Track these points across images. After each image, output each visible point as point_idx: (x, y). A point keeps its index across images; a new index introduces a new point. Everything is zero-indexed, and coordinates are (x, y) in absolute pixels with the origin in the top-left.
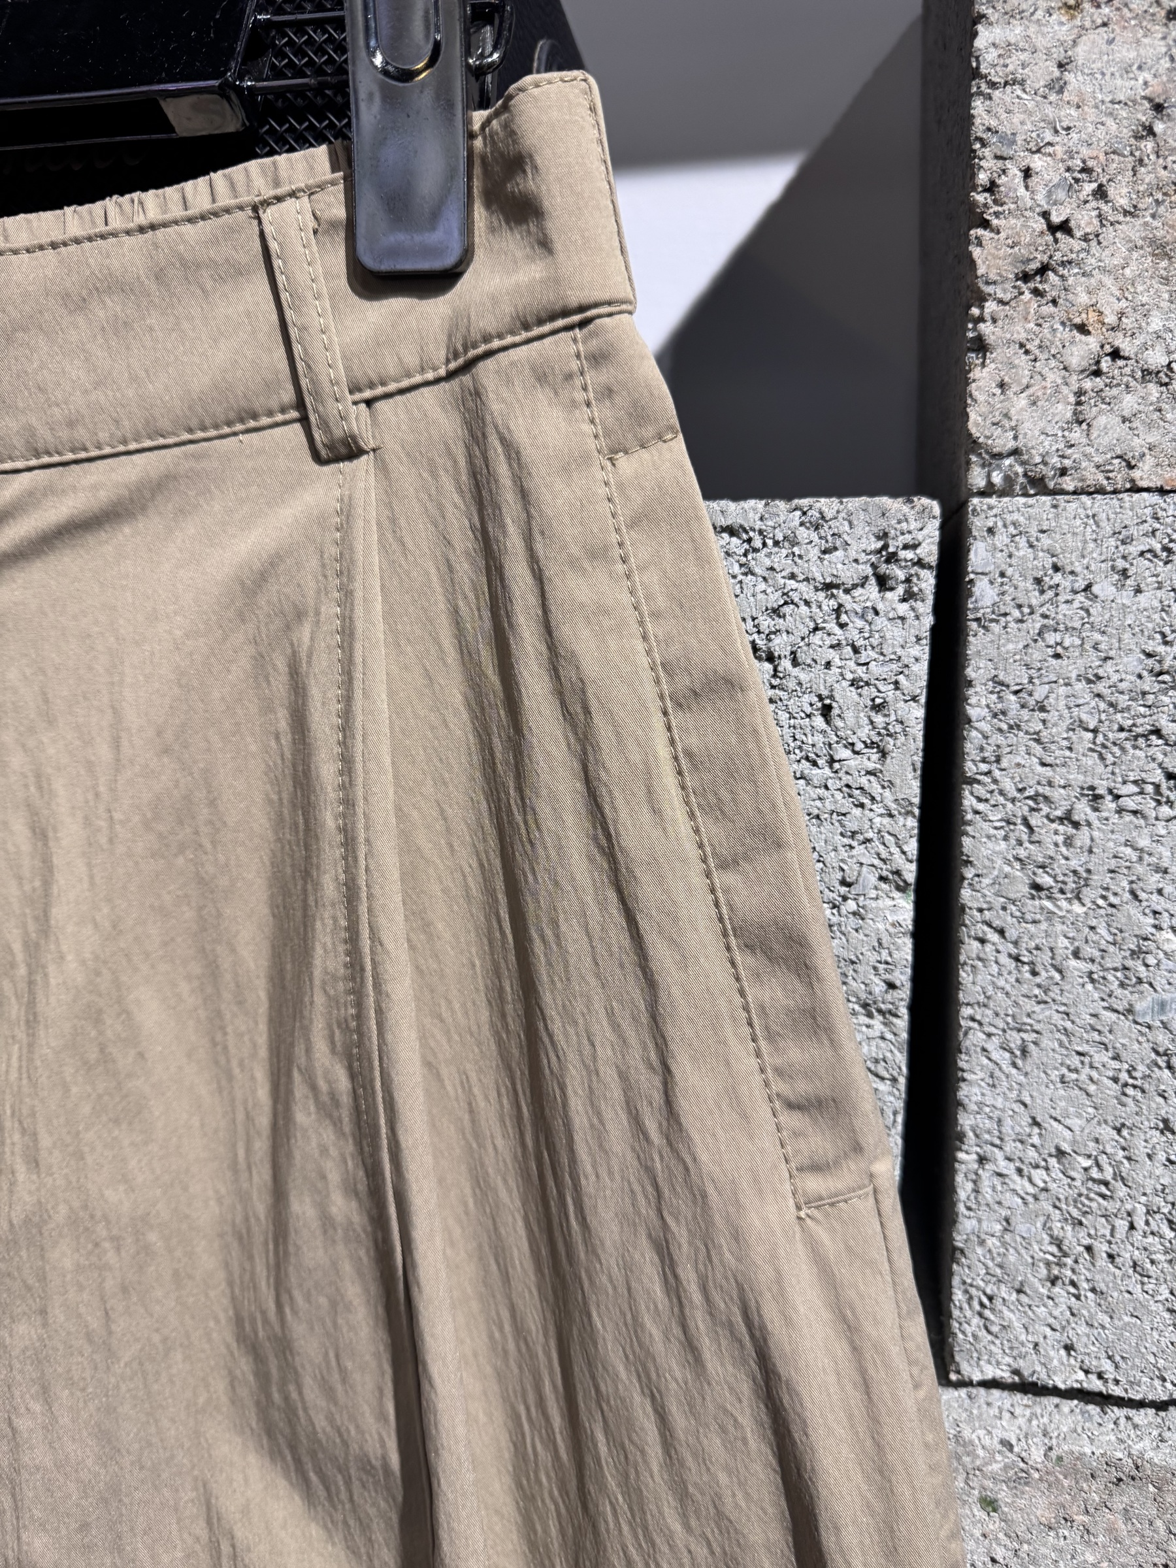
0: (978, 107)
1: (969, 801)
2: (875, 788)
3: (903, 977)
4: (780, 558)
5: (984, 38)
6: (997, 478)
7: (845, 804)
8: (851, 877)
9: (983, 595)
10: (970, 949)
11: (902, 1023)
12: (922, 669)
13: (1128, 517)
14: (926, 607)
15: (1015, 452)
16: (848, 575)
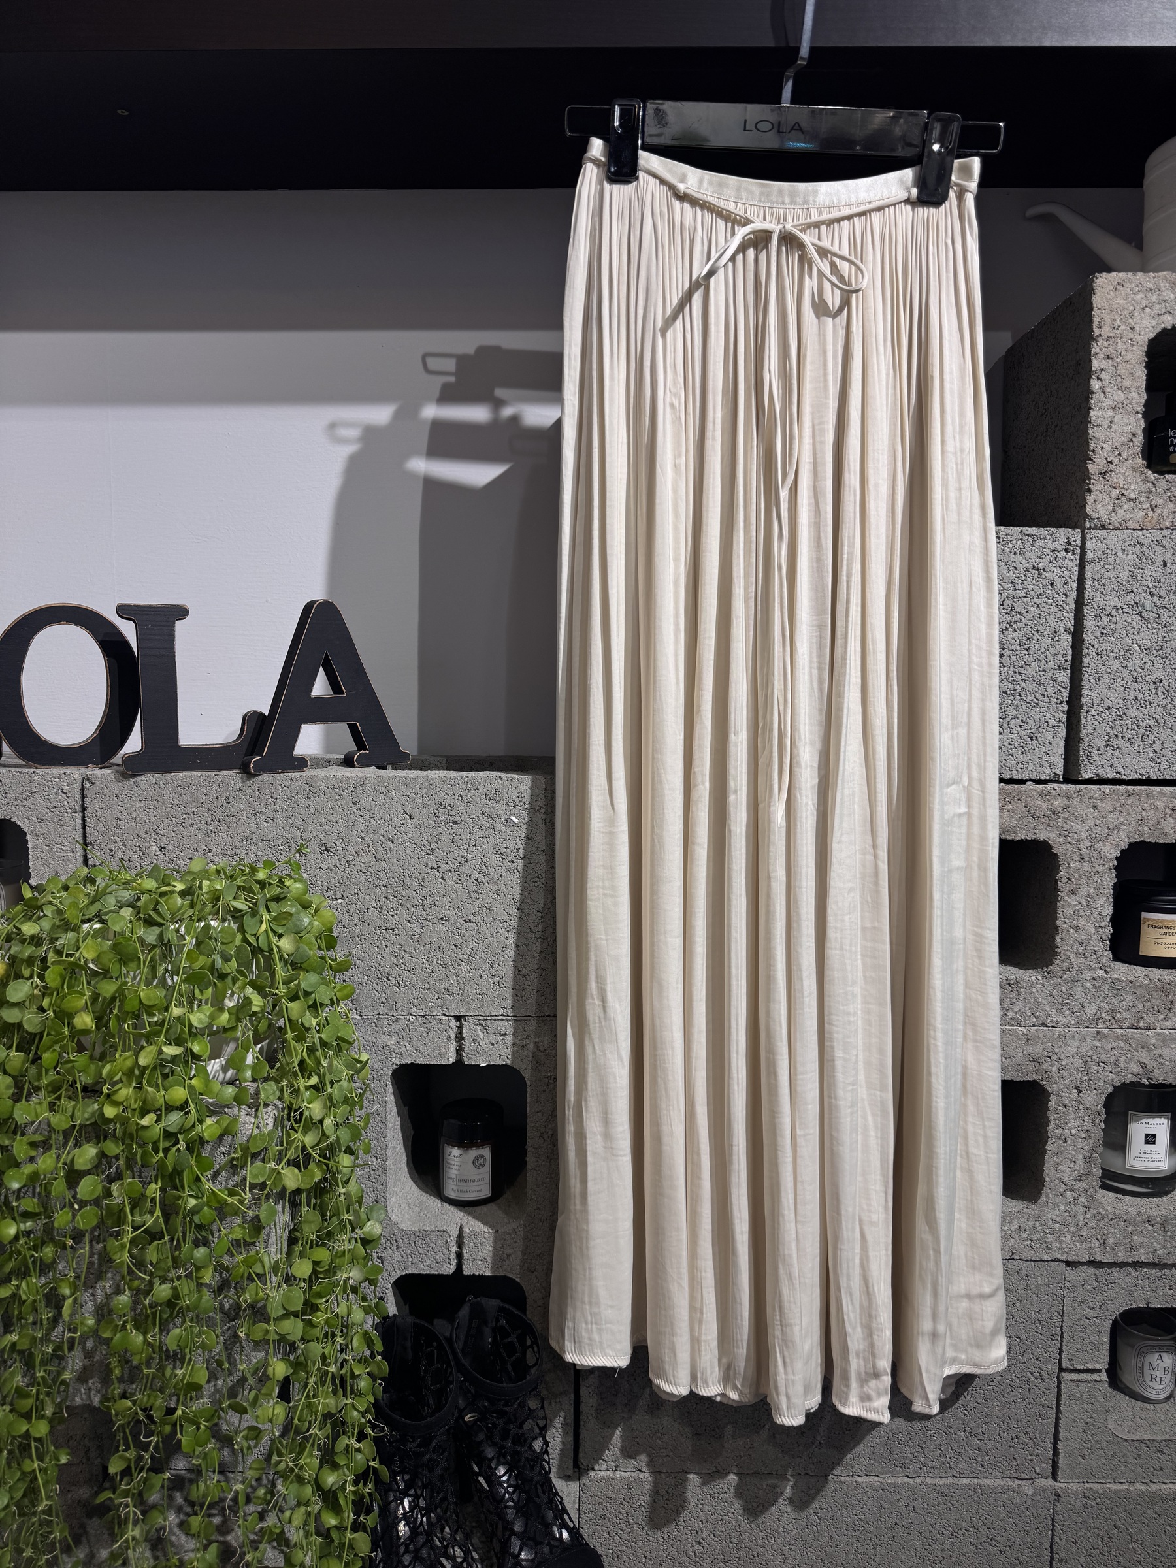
0: (1090, 431)
1: (1085, 610)
2: (1064, 606)
3: (1069, 658)
4: (1042, 543)
5: (1092, 414)
6: (1092, 525)
7: (1057, 610)
8: (1057, 630)
9: (1090, 555)
10: (1085, 651)
11: (1069, 671)
12: (1077, 573)
13: (1125, 536)
14: (1078, 557)
15: (1098, 518)
16: (1059, 548)
